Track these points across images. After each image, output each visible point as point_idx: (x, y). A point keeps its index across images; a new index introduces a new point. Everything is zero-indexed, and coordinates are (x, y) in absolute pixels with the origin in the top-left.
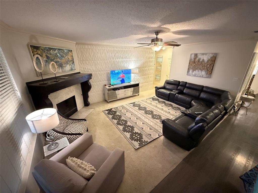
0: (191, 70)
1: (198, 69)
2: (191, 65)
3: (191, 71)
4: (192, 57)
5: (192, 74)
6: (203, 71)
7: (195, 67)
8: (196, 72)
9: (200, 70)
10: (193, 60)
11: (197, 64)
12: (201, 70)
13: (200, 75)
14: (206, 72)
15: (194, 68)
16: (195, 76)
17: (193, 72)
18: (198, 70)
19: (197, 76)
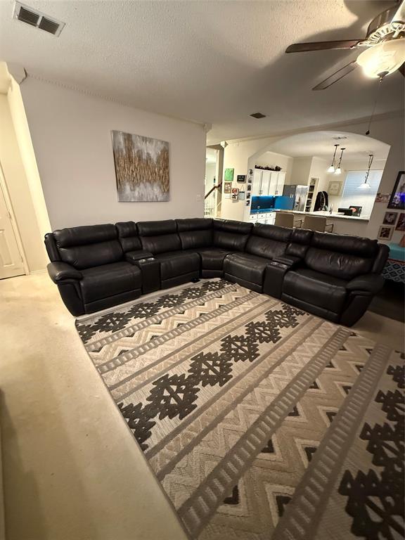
0: (127, 184)
1: (145, 181)
2: (125, 168)
3: (128, 187)
4: (120, 143)
5: (134, 197)
6: (155, 185)
7: (134, 174)
8: (141, 190)
9: (148, 184)
10: (124, 152)
11: (138, 165)
12: (150, 183)
13: (151, 197)
14: (161, 188)
15: (134, 178)
16: (140, 200)
17: (134, 190)
18: (143, 183)
19: (145, 200)
